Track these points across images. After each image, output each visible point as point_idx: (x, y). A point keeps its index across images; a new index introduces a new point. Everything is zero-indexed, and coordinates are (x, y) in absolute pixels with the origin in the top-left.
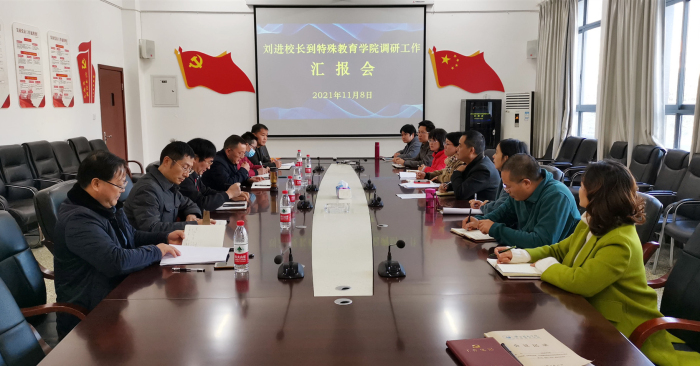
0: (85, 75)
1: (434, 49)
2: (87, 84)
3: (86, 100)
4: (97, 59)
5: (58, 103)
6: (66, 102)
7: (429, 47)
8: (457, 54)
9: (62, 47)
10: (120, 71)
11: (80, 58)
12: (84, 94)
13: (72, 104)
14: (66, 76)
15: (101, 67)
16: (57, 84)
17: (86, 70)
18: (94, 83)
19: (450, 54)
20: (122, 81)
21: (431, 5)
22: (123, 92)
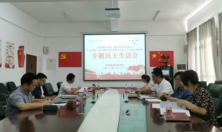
0: (20, 57)
2: (21, 61)
3: (20, 66)
4: (26, 52)
5: (7, 66)
6: (11, 66)
9: (12, 46)
10: (36, 57)
11: (19, 51)
12: (19, 64)
13: (13, 67)
14: (12, 57)
15: (27, 55)
16: (8, 59)
17: (21, 55)
18: (24, 61)
20: (36, 61)
21: (147, 33)
22: (36, 65)
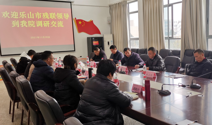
1: (76, 19)
7: (74, 18)
8: (84, 21)
19: (81, 21)
21: (73, 2)
